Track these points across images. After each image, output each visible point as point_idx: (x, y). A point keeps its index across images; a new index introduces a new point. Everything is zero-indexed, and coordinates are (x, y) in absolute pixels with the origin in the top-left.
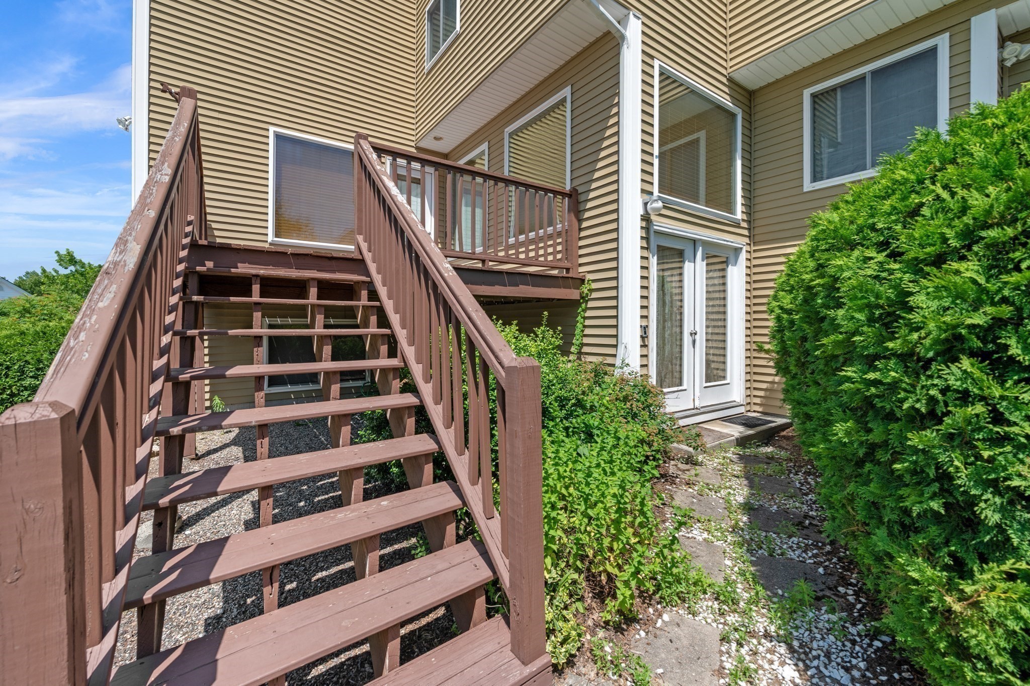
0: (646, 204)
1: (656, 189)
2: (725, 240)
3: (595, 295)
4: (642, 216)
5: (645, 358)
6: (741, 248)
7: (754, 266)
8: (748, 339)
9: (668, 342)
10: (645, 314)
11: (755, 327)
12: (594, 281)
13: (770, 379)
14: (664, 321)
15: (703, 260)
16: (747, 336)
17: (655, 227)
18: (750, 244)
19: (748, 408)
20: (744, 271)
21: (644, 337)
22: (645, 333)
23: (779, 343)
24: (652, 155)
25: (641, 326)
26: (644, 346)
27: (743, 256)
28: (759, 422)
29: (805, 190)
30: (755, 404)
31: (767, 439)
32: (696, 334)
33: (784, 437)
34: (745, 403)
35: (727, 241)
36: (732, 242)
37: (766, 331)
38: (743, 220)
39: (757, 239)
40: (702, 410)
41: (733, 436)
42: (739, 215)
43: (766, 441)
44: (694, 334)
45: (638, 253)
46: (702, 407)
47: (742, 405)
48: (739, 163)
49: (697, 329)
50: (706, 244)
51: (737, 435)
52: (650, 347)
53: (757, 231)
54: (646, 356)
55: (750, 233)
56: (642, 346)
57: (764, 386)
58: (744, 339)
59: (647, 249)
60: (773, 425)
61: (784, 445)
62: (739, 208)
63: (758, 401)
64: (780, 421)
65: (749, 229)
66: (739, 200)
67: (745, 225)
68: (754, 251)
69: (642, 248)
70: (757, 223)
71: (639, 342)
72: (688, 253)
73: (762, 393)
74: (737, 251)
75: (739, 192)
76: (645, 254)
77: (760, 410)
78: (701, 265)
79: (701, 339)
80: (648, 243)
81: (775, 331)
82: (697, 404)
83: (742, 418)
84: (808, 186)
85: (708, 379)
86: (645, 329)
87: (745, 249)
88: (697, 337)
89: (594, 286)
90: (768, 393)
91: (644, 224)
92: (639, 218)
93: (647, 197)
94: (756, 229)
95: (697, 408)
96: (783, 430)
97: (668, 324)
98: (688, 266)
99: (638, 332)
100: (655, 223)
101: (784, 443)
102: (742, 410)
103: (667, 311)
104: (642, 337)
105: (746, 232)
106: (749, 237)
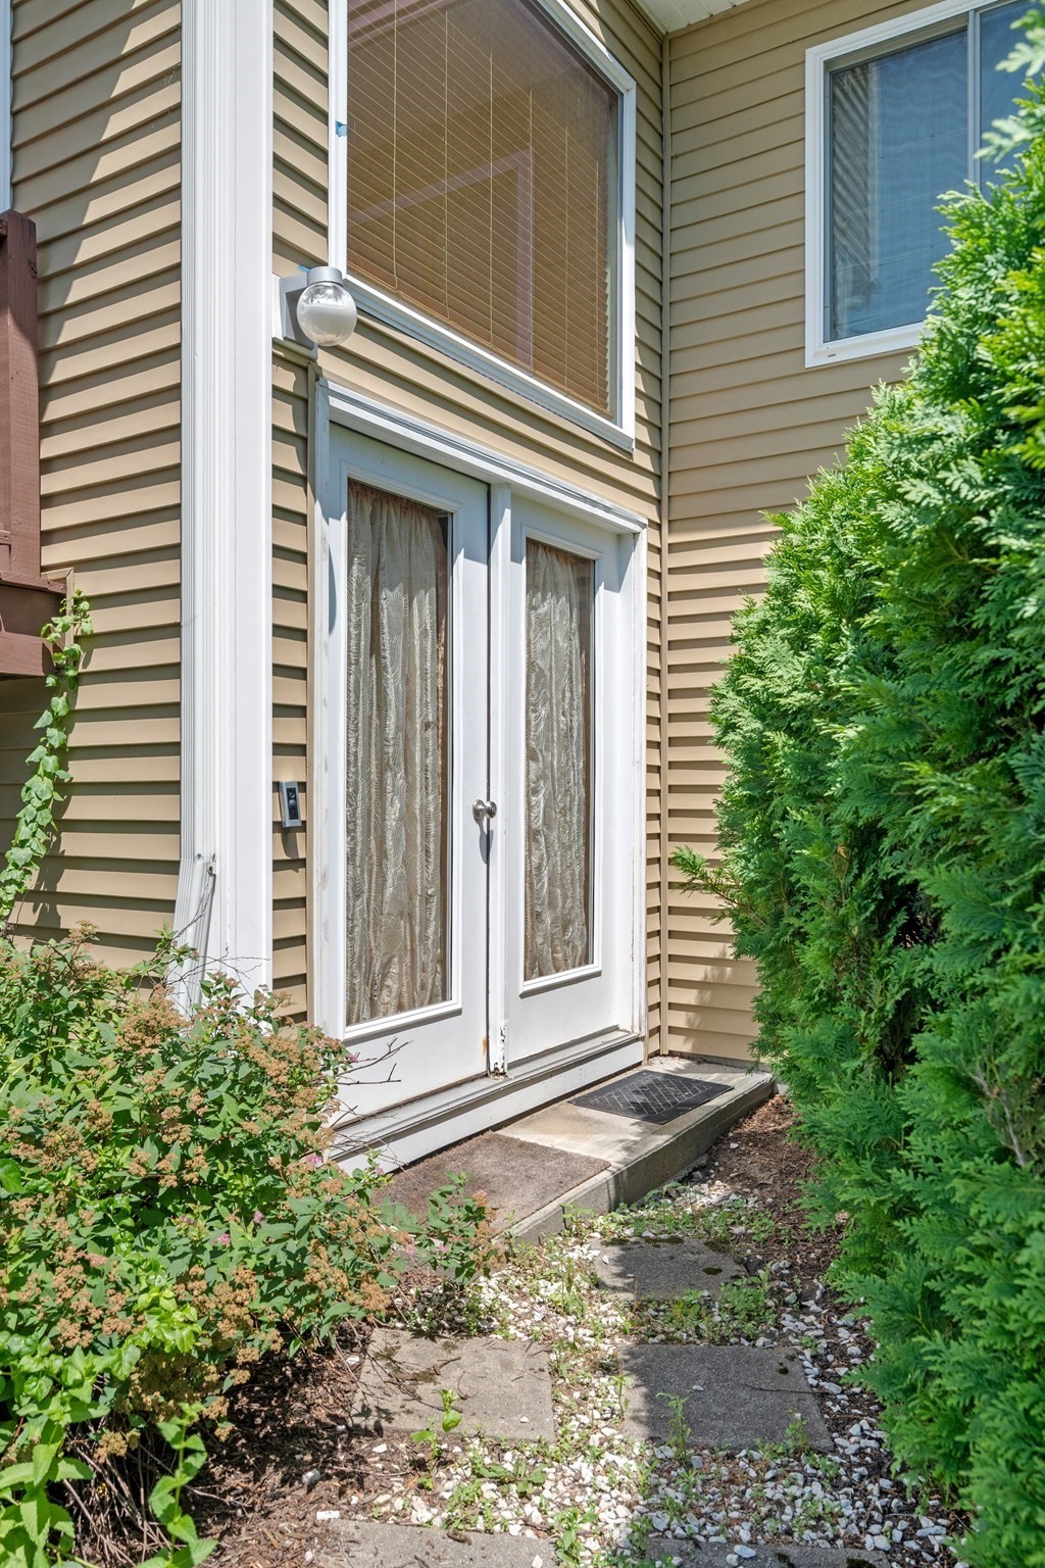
0: (292, 298)
1: (337, 251)
2: (585, 500)
3: (103, 659)
4: (275, 343)
5: (296, 913)
6: (635, 535)
7: (672, 596)
8: (655, 828)
9: (397, 841)
10: (295, 737)
11: (672, 789)
12: (101, 601)
13: (712, 950)
14: (383, 768)
15: (515, 558)
16: (650, 817)
17: (335, 402)
18: (659, 527)
19: (654, 1046)
20: (644, 610)
21: (291, 829)
22: (294, 812)
23: (756, 849)
24: (323, 116)
25: (277, 786)
26: (290, 862)
27: (640, 560)
28: (686, 1096)
29: (810, 362)
30: (671, 1030)
31: (708, 1151)
32: (491, 813)
33: (753, 1138)
34: (644, 1033)
35: (594, 504)
36: (607, 509)
37: (705, 802)
38: (640, 444)
39: (681, 509)
40: (514, 1075)
41: (606, 1166)
42: (629, 426)
43: (703, 1160)
44: (484, 813)
45: (263, 492)
46: (512, 1066)
47: (637, 1039)
48: (628, 255)
49: (498, 798)
50: (524, 501)
51: (616, 1158)
52: (317, 865)
53: (680, 485)
54: (301, 902)
55: (659, 490)
56: (278, 865)
57: (697, 973)
58: (641, 827)
59: (303, 480)
60: (721, 1101)
61: (755, 1172)
62: (630, 406)
63: (679, 1019)
64: (742, 1083)
65: (657, 478)
66: (630, 380)
67: (643, 460)
68: (672, 548)
69: (279, 472)
70: (680, 461)
71: (266, 847)
72: (466, 524)
73: (689, 997)
74: (624, 540)
75: (629, 355)
76: (295, 499)
77: (687, 1048)
78: (510, 574)
79: (509, 829)
80: (305, 457)
81: (737, 803)
82: (497, 1058)
83: (636, 1085)
84: (817, 351)
85: (535, 964)
86: (292, 798)
87: (646, 537)
88: (498, 824)
89: (100, 621)
90: (708, 995)
91: (288, 381)
92: (266, 352)
93: (296, 273)
94: (676, 478)
95: (496, 1073)
96: (749, 1113)
97: (395, 780)
98: (465, 572)
99: (264, 809)
100: (332, 386)
101: (753, 1163)
102: (636, 1053)
103: (391, 731)
104: (278, 826)
105: (647, 486)
106: (658, 502)
